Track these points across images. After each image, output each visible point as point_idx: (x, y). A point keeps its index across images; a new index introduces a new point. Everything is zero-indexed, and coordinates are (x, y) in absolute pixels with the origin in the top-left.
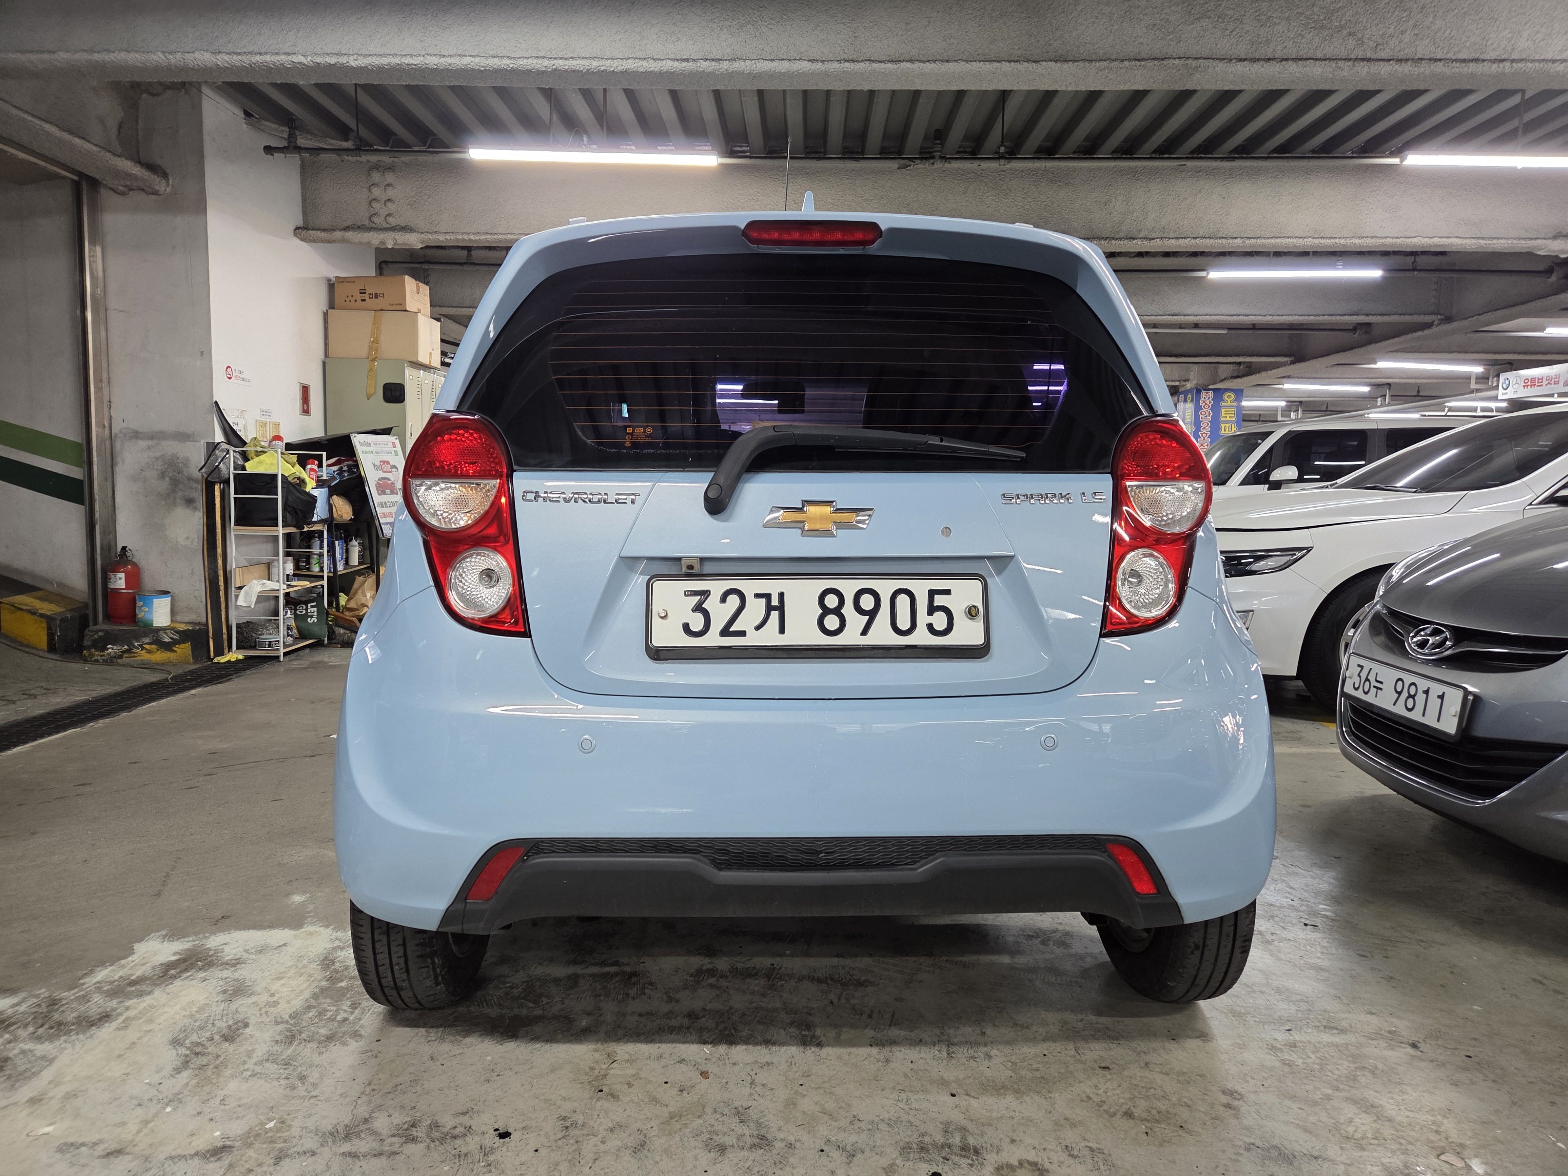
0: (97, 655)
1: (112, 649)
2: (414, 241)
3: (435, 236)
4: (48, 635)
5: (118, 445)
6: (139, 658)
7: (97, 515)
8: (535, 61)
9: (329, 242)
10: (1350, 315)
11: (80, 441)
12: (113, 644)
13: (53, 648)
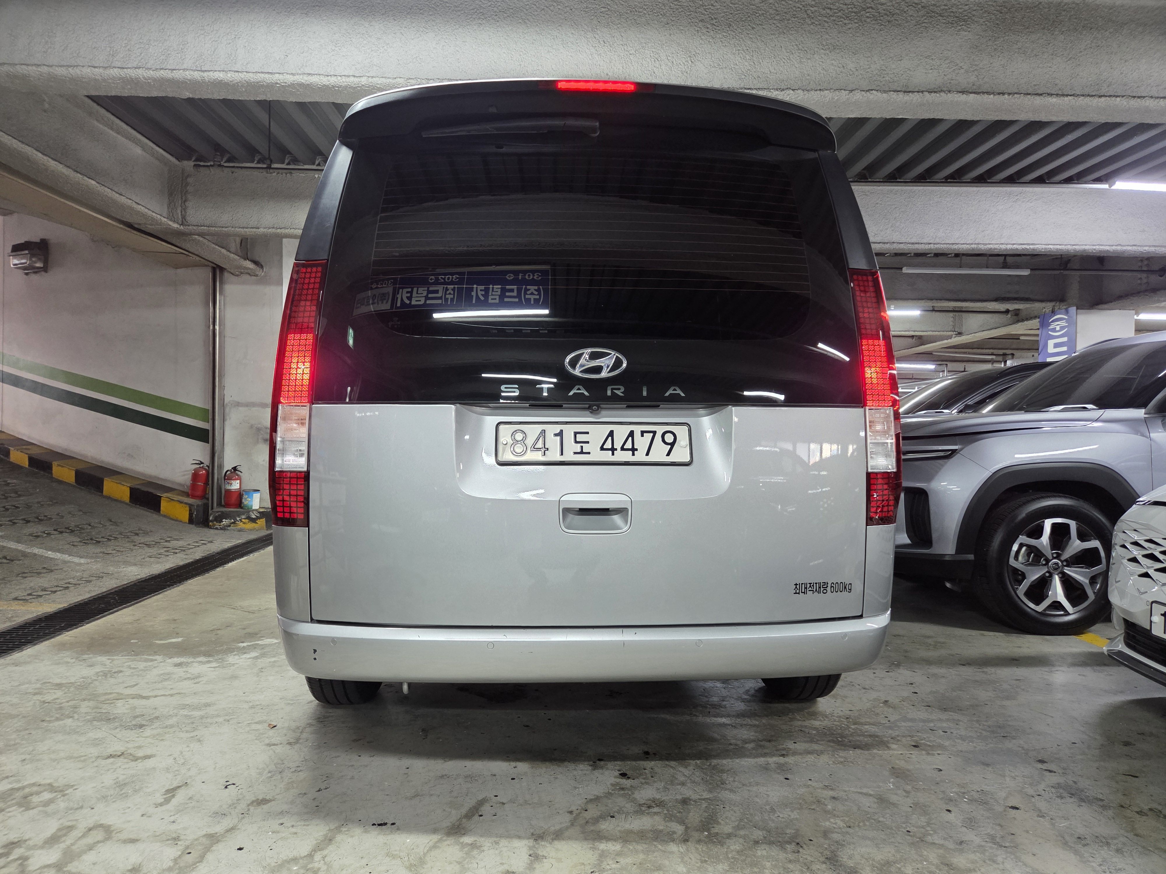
0: (217, 525)
1: (225, 522)
4: (189, 515)
5: (228, 410)
6: (239, 527)
7: (216, 448)
11: (207, 408)
12: (226, 519)
13: (191, 521)
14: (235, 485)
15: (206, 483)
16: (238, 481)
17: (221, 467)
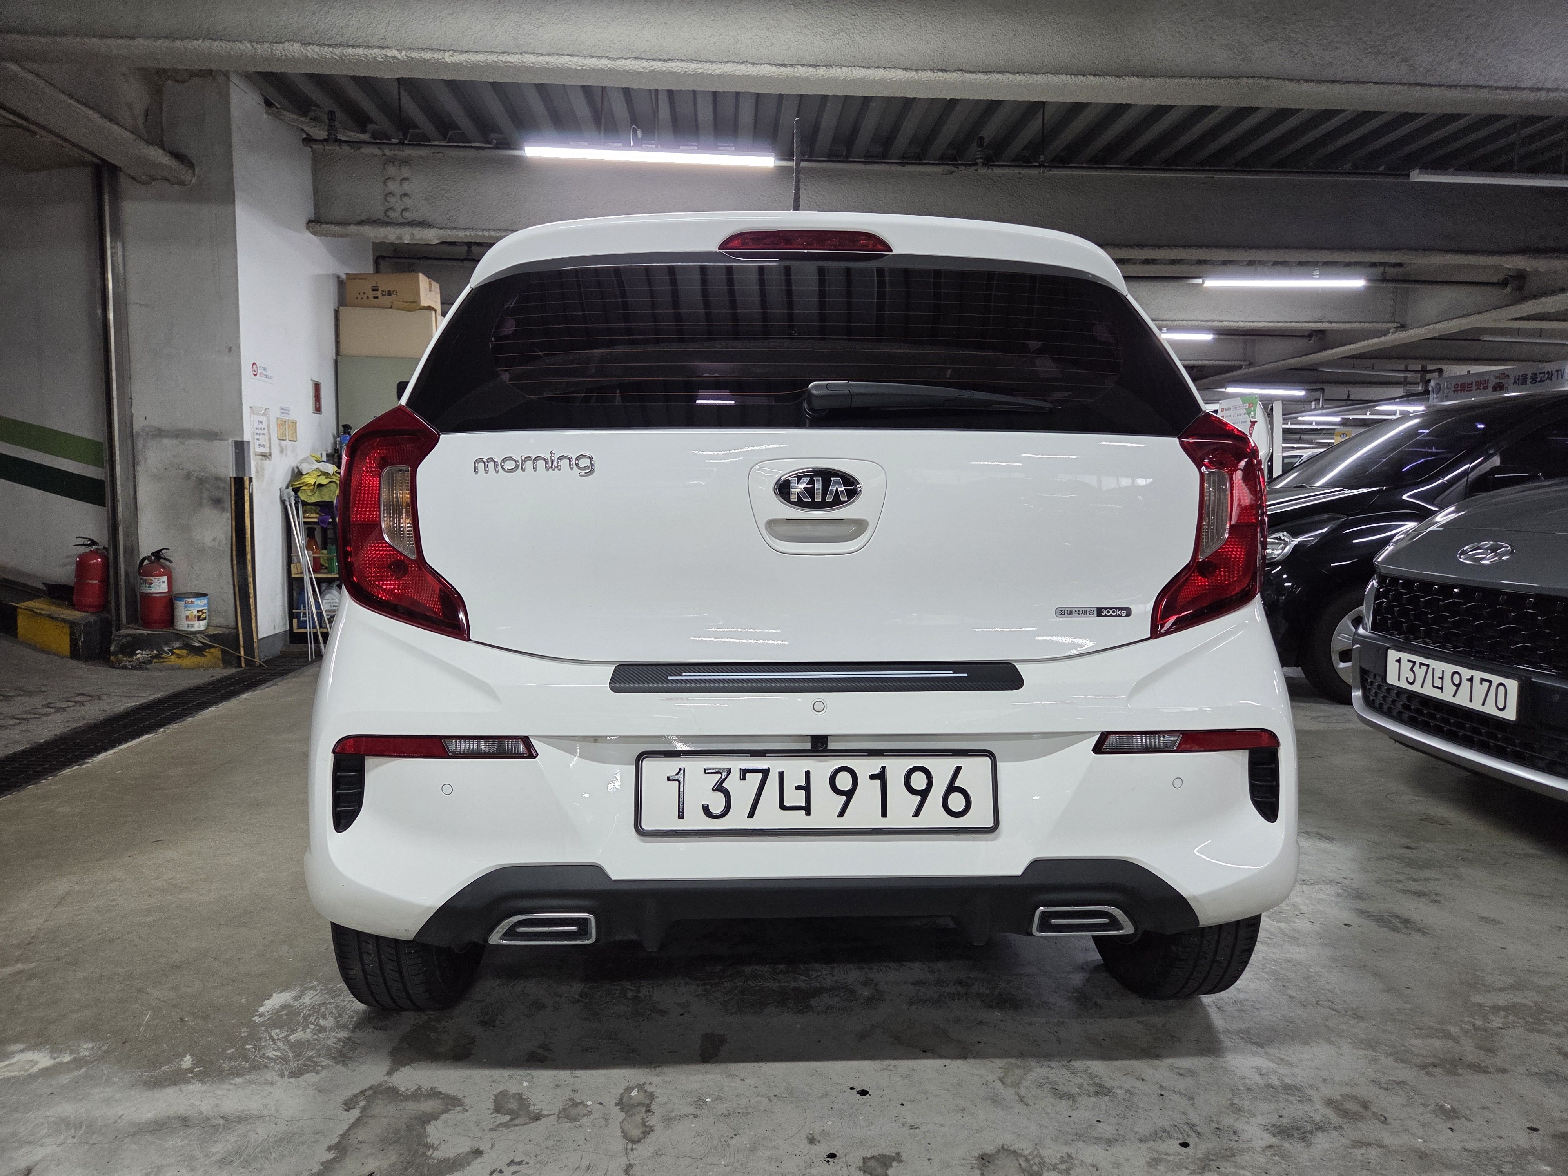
0: (125, 661)
1: (141, 655)
2: (431, 236)
3: (455, 232)
4: (71, 641)
5: (140, 445)
6: (170, 663)
7: (120, 516)
8: (633, 62)
9: (341, 236)
10: (1315, 322)
11: (101, 440)
12: (142, 649)
13: (75, 654)
14: (160, 586)
15: (105, 581)
16: (165, 578)
17: (132, 550)
